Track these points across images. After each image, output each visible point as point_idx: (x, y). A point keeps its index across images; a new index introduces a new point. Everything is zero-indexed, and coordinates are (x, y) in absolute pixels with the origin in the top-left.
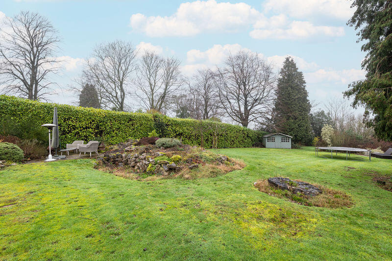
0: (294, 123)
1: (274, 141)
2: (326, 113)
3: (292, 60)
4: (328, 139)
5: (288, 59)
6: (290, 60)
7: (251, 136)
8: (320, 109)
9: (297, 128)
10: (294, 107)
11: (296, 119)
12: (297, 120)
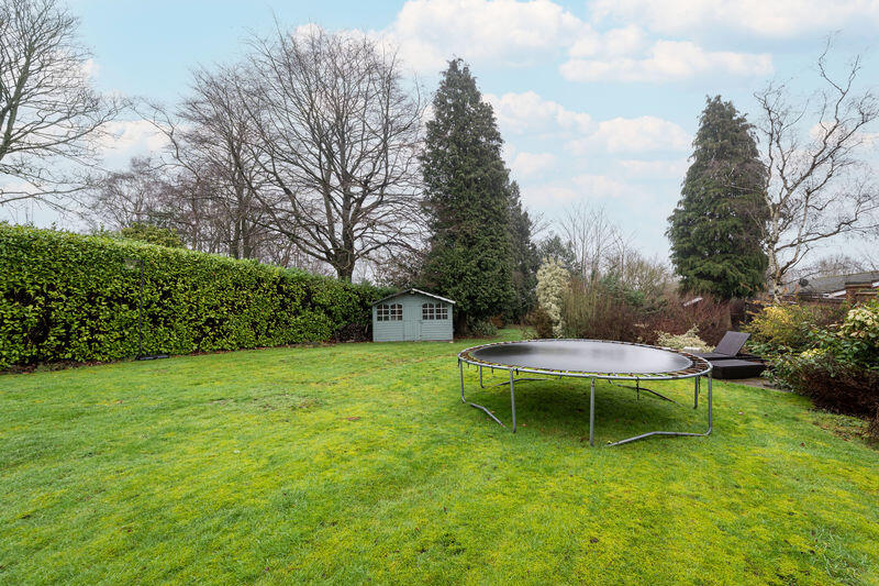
0: (464, 256)
1: (400, 318)
2: (564, 241)
3: (466, 69)
4: (554, 306)
5: (454, 65)
6: (460, 68)
7: (325, 300)
8: (551, 233)
9: (475, 274)
10: (467, 205)
11: (471, 245)
12: (476, 248)
